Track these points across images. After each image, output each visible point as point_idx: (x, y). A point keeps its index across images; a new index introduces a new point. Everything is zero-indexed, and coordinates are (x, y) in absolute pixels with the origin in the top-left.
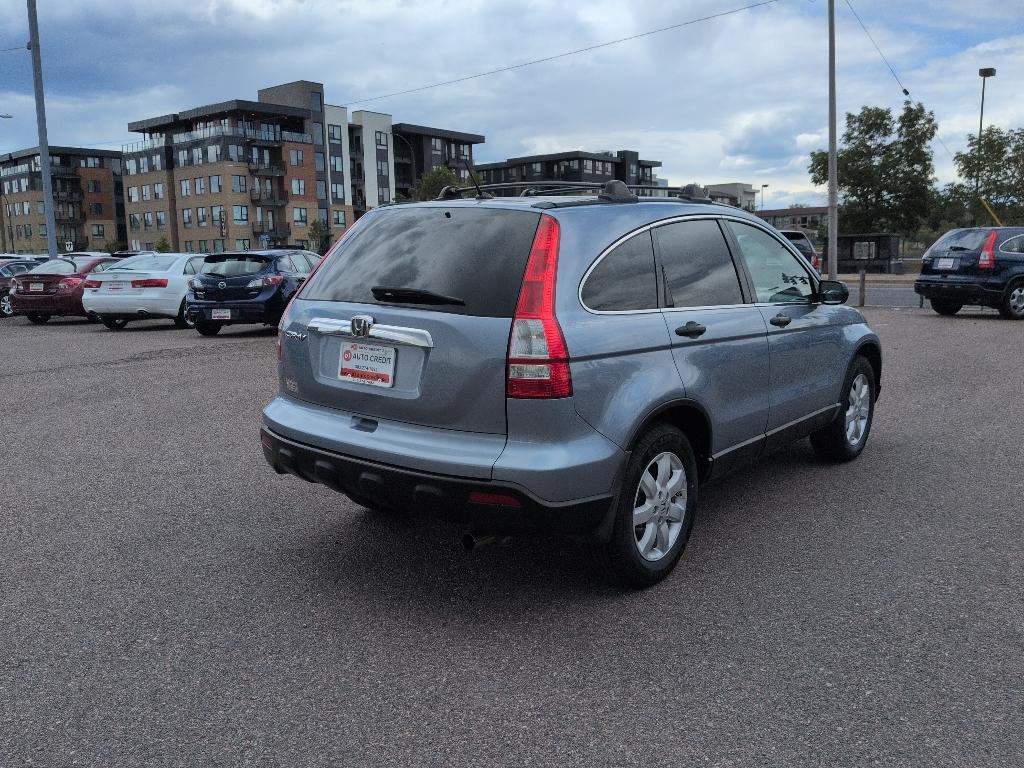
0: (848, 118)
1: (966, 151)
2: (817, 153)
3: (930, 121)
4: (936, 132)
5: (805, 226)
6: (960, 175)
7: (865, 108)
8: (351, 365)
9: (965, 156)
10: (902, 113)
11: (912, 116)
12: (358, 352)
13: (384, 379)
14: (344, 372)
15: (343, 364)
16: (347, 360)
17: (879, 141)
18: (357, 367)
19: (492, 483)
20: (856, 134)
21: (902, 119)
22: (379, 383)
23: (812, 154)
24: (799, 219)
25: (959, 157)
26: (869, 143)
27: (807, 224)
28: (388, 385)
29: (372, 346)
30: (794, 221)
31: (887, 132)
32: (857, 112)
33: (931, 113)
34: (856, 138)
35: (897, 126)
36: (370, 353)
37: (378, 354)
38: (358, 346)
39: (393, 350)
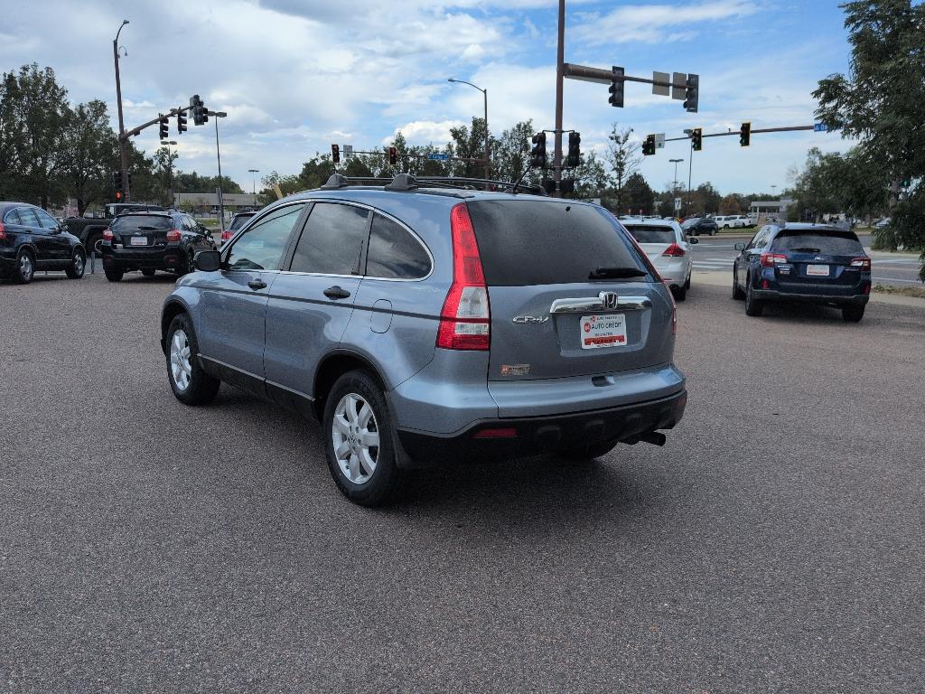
8: (592, 335)
12: (596, 322)
13: (621, 339)
14: (588, 342)
16: (588, 331)
18: (596, 335)
22: (617, 344)
28: (625, 343)
29: (607, 316)
36: (606, 322)
37: (611, 321)
38: (596, 316)
39: (623, 316)
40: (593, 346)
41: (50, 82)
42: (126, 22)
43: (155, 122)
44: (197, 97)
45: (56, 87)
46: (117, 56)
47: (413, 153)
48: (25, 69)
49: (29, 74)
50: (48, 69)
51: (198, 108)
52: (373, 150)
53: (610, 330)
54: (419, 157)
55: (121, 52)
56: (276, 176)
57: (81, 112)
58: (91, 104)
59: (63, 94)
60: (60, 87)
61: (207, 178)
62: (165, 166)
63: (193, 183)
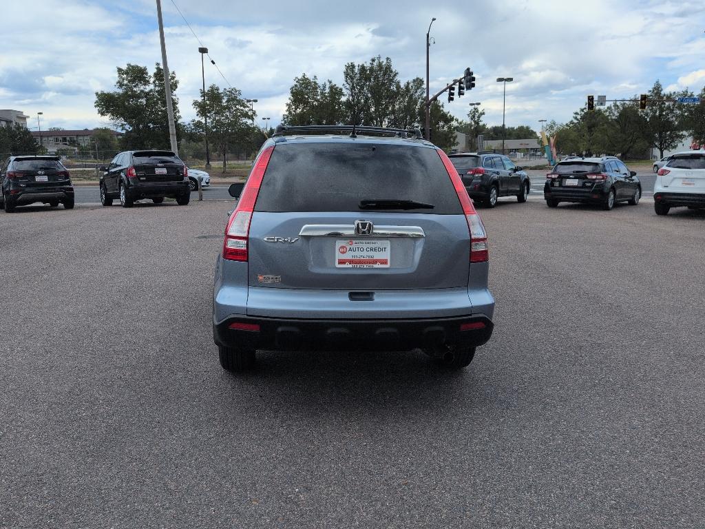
0: (118, 71)
1: (200, 99)
2: (100, 93)
3: (173, 78)
4: (178, 85)
5: (66, 144)
6: (197, 115)
7: (129, 65)
8: (348, 256)
9: (200, 103)
10: (155, 71)
11: (161, 74)
12: (354, 246)
13: (384, 262)
14: (341, 262)
15: (339, 256)
16: (343, 253)
17: (142, 88)
18: (354, 257)
19: (473, 316)
20: (125, 82)
21: (155, 75)
22: (378, 266)
23: (97, 94)
24: (60, 138)
25: (195, 103)
26: (135, 89)
27: (67, 143)
28: (388, 265)
30: (57, 140)
31: (147, 83)
32: (124, 67)
33: (174, 73)
34: (126, 85)
35: (152, 80)
36: (365, 246)
37: (373, 246)
38: (354, 242)
39: (388, 242)
40: (348, 265)
41: (388, 68)
42: (434, 20)
43: (445, 90)
44: (468, 69)
45: (391, 72)
46: (428, 45)
47: (669, 98)
48: (373, 60)
49: (375, 64)
50: (388, 59)
51: (469, 77)
52: (633, 97)
53: (371, 253)
54: (675, 101)
55: (431, 42)
56: (554, 124)
57: (407, 87)
58: (414, 81)
59: (395, 75)
60: (394, 71)
61: (513, 129)
62: (475, 122)
63: (500, 133)
